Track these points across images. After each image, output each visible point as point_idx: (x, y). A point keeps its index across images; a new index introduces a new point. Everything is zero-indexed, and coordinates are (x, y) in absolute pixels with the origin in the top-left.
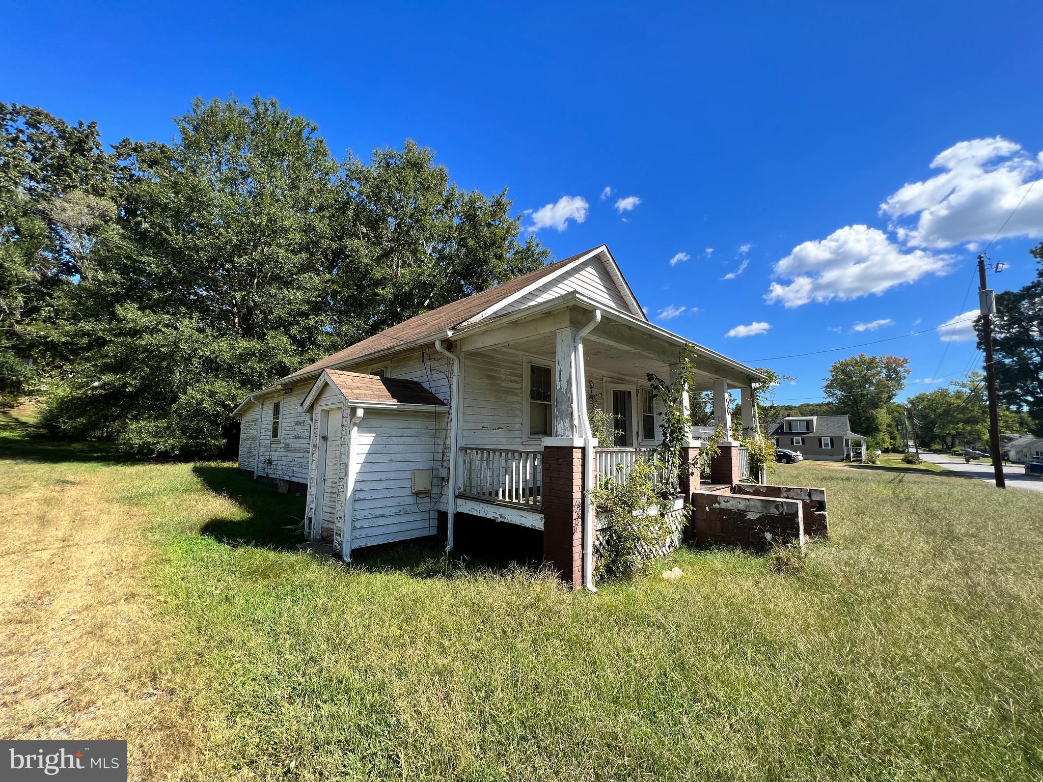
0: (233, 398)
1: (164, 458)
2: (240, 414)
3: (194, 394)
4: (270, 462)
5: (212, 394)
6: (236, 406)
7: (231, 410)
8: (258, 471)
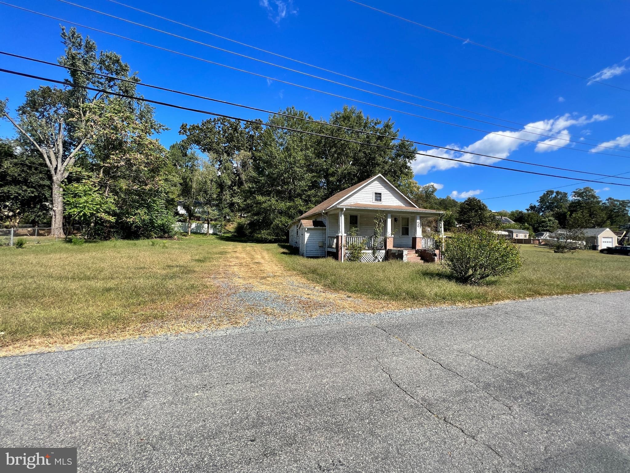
0: (287, 222)
1: (270, 242)
2: (289, 228)
3: (276, 222)
4: (297, 242)
5: (281, 221)
6: (288, 225)
7: (287, 227)
8: (294, 246)
